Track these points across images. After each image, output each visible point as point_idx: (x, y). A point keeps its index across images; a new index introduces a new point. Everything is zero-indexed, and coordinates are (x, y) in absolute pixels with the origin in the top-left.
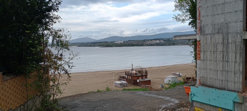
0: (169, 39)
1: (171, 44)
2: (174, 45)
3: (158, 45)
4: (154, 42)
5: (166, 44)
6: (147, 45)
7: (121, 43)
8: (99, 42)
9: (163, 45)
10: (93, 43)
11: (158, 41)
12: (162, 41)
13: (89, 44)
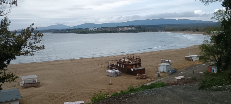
0: (140, 26)
1: (142, 31)
2: (145, 32)
3: (130, 31)
4: (126, 29)
5: (137, 31)
6: (120, 32)
7: (95, 30)
8: (73, 29)
9: (135, 32)
10: (67, 30)
11: (130, 28)
12: (134, 28)
13: (64, 30)
